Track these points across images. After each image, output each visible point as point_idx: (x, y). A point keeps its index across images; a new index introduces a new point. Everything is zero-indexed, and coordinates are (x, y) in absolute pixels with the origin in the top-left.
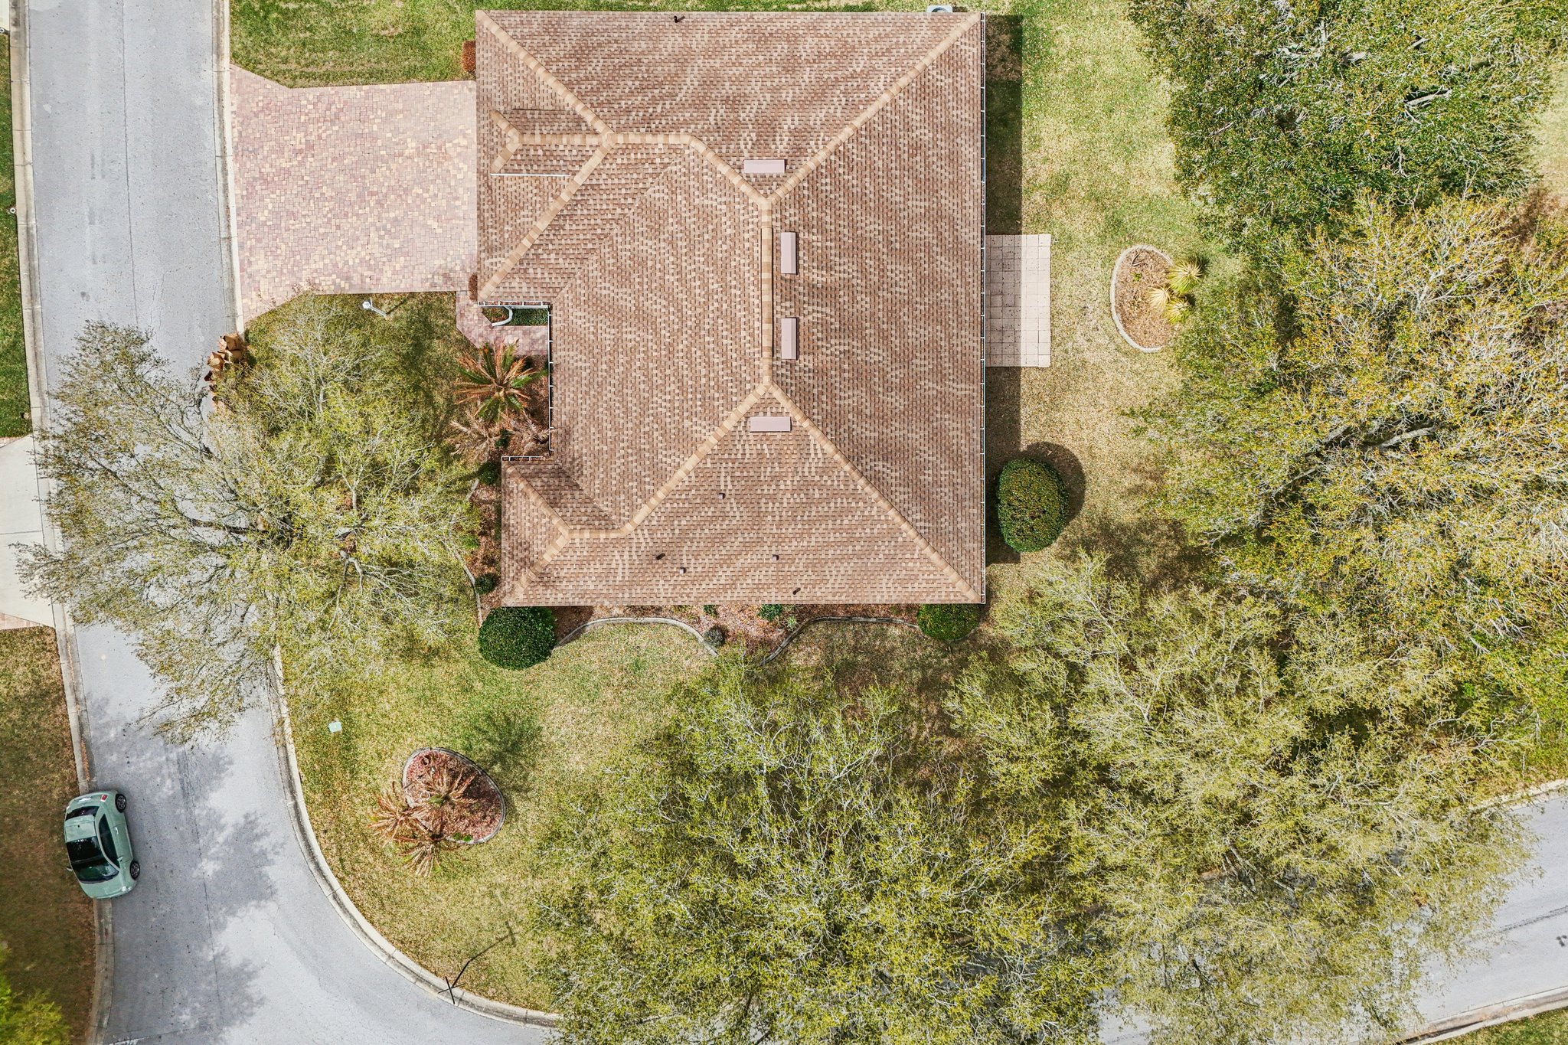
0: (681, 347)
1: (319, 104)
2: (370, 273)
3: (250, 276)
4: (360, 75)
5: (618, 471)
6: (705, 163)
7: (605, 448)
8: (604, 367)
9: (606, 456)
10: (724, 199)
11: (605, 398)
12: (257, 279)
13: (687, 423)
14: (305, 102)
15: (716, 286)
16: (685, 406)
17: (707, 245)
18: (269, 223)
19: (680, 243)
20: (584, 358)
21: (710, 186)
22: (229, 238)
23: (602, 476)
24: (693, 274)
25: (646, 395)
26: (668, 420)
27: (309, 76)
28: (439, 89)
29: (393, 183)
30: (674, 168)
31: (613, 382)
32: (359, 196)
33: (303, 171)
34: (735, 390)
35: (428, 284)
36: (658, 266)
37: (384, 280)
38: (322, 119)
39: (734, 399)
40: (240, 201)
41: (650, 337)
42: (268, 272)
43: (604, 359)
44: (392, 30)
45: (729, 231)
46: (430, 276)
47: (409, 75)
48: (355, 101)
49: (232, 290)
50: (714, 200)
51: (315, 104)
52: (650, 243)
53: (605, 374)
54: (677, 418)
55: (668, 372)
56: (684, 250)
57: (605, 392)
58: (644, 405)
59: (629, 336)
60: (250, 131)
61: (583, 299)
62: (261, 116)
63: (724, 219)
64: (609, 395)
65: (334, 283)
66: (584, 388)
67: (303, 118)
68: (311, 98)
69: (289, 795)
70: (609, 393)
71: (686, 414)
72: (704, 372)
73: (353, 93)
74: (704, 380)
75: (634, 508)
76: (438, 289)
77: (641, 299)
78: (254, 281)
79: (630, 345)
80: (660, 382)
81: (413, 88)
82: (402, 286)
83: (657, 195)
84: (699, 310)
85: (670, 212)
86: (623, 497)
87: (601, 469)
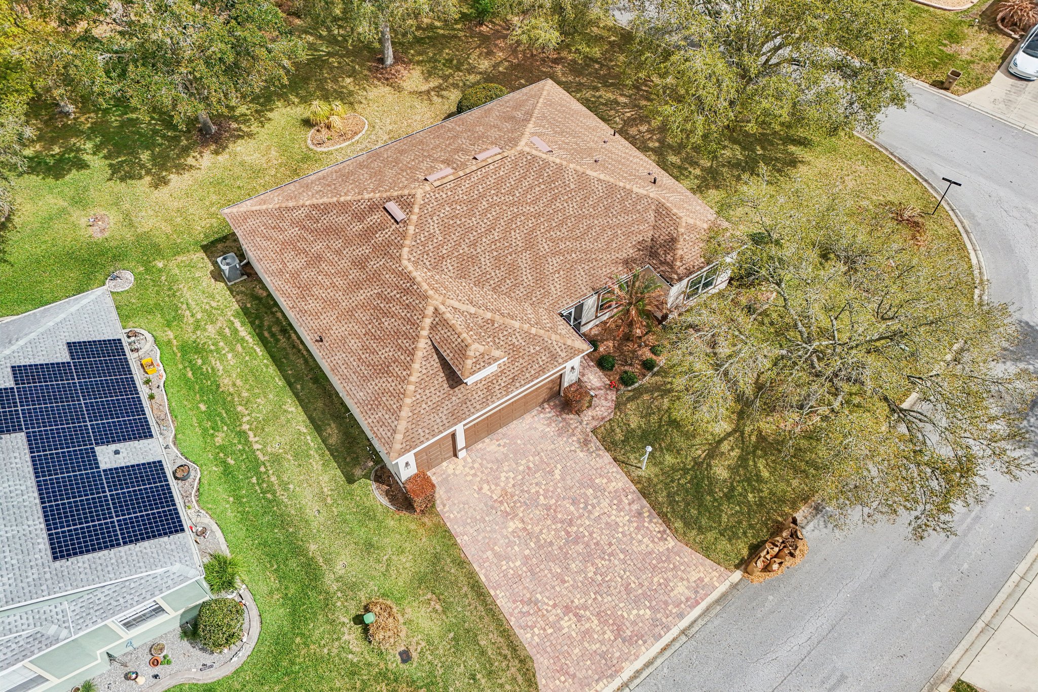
1: (530, 624)
2: (624, 499)
3: (696, 592)
4: (485, 603)
5: (626, 217)
7: (619, 232)
8: (574, 255)
10: (430, 221)
11: (592, 246)
12: (694, 585)
13: (572, 186)
14: (536, 638)
15: (484, 203)
16: (564, 191)
18: (648, 604)
19: (472, 239)
20: (577, 272)
21: (426, 234)
22: (683, 632)
23: (636, 226)
24: (485, 221)
25: (573, 219)
26: (578, 199)
27: (514, 649)
28: (458, 530)
29: (549, 522)
30: (428, 263)
31: (579, 245)
32: (576, 542)
33: (590, 602)
34: (536, 164)
35: (601, 453)
36: (493, 247)
37: (620, 484)
38: (540, 613)
39: (541, 162)
40: (649, 642)
41: (538, 232)
42: (682, 579)
43: (569, 258)
44: (432, 603)
46: (594, 455)
47: (462, 563)
48: (508, 594)
49: (717, 601)
50: (434, 227)
51: (532, 628)
52: (483, 260)
53: (578, 253)
54: (574, 193)
55: (551, 211)
57: (588, 248)
58: (579, 218)
59: (546, 247)
60: (590, 672)
62: (572, 670)
63: (442, 215)
64: (588, 244)
65: (651, 521)
66: (595, 263)
67: (550, 631)
68: (529, 635)
71: (568, 189)
72: (538, 189)
73: (502, 600)
74: (543, 187)
75: (640, 198)
76: (598, 443)
77: (519, 249)
78: (698, 587)
79: (551, 244)
80: (560, 214)
81: (471, 552)
82: (615, 470)
87: (633, 228)
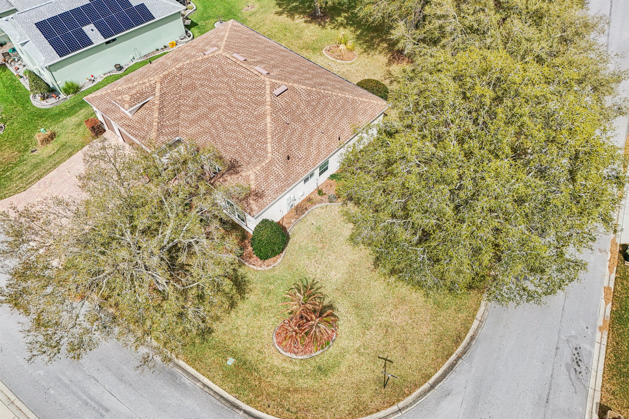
0: (232, 101)
1: (41, 186)
4: (51, 168)
5: (248, 147)
6: (193, 63)
7: (238, 147)
8: (214, 131)
9: (240, 149)
10: (207, 63)
11: (223, 137)
13: (256, 113)
14: (34, 190)
15: (226, 79)
16: (250, 110)
17: (213, 75)
19: (205, 83)
20: (204, 136)
21: (200, 65)
23: (245, 155)
24: (217, 84)
25: (235, 122)
26: (249, 119)
30: (185, 73)
31: (221, 131)
34: (260, 91)
36: (204, 94)
38: (45, 189)
39: (263, 92)
41: (220, 109)
43: (211, 129)
44: (53, 152)
45: (216, 67)
47: (70, 155)
48: (54, 175)
50: (204, 66)
51: (39, 187)
52: (195, 93)
53: (216, 132)
54: (251, 115)
56: (208, 83)
57: (221, 136)
58: (237, 124)
59: (213, 116)
61: (188, 125)
63: (212, 66)
64: (223, 135)
68: (36, 187)
69: (237, 410)
70: (222, 135)
71: (253, 112)
72: (246, 98)
73: (52, 174)
74: (248, 100)
75: (265, 149)
77: (207, 105)
79: (216, 118)
80: (235, 115)
81: (74, 157)
83: (186, 82)
84: (228, 89)
85: (194, 81)
86: (258, 151)
87: (243, 153)
